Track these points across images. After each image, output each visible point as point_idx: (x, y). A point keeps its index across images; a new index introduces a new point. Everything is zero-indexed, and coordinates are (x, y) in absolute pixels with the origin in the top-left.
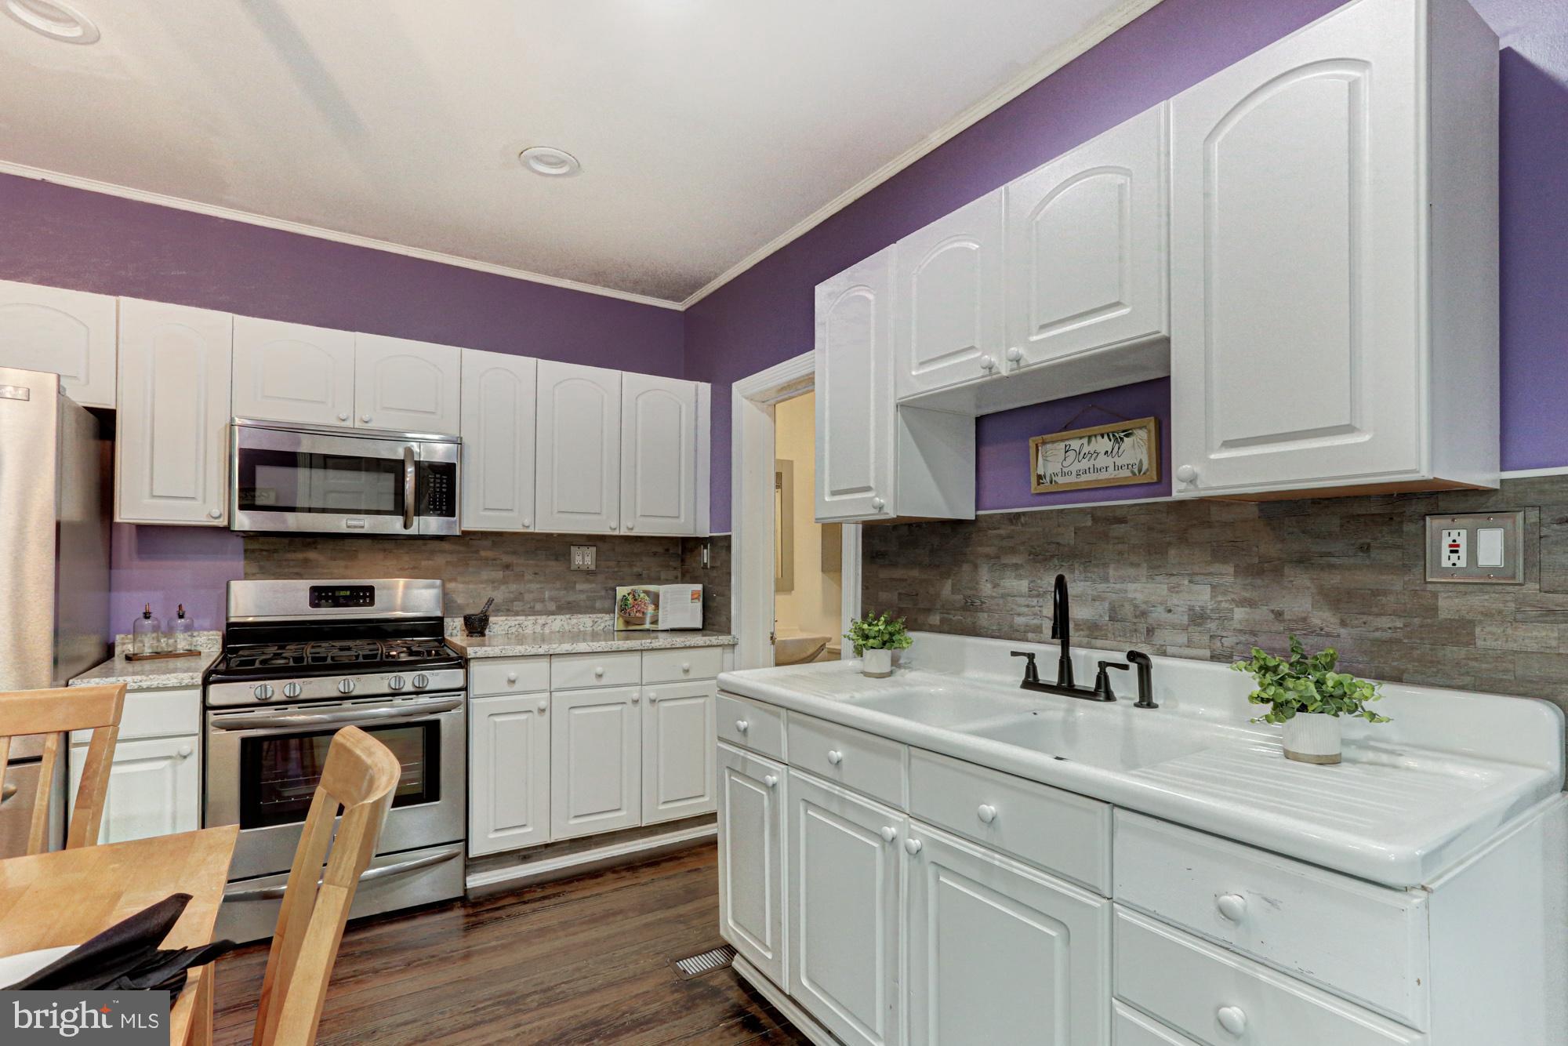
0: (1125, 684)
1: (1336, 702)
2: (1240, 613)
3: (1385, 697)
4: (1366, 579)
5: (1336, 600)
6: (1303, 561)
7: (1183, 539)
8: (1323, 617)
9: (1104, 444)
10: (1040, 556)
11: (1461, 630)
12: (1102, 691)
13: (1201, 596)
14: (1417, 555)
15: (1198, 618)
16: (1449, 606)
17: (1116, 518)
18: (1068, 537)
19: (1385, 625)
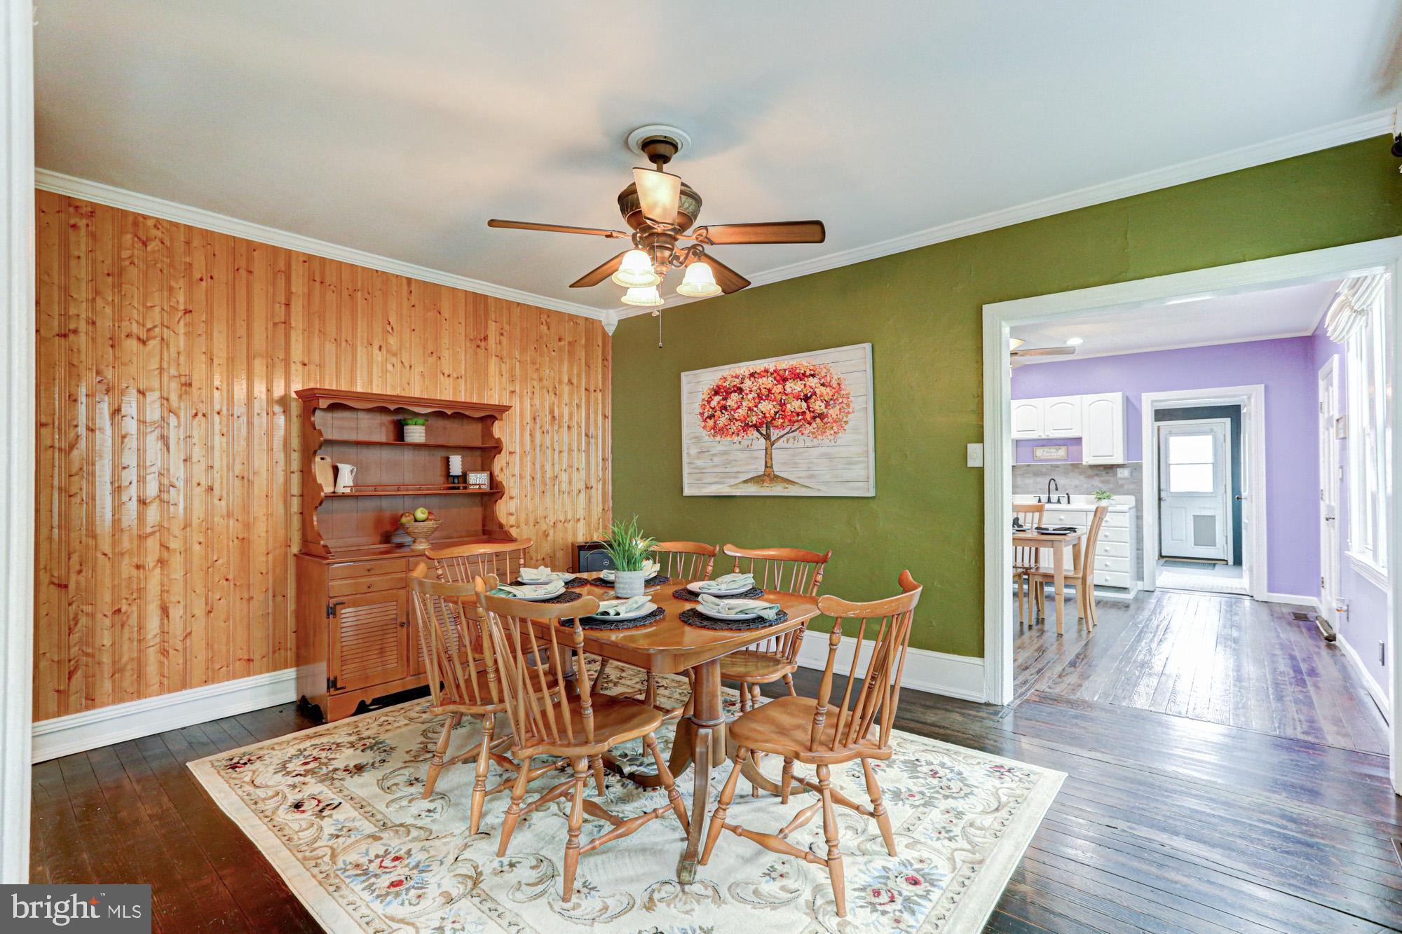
0: (1064, 500)
1: (1109, 497)
2: (1085, 485)
3: (1114, 497)
4: (1107, 478)
5: (1103, 482)
6: (1097, 475)
7: (1073, 471)
8: (1100, 485)
9: (1053, 450)
10: (1037, 474)
11: (1122, 486)
12: (1059, 501)
13: (1077, 482)
14: (1115, 474)
15: (1076, 486)
16: (1120, 482)
17: (1057, 466)
18: (1044, 470)
19: (1111, 486)
